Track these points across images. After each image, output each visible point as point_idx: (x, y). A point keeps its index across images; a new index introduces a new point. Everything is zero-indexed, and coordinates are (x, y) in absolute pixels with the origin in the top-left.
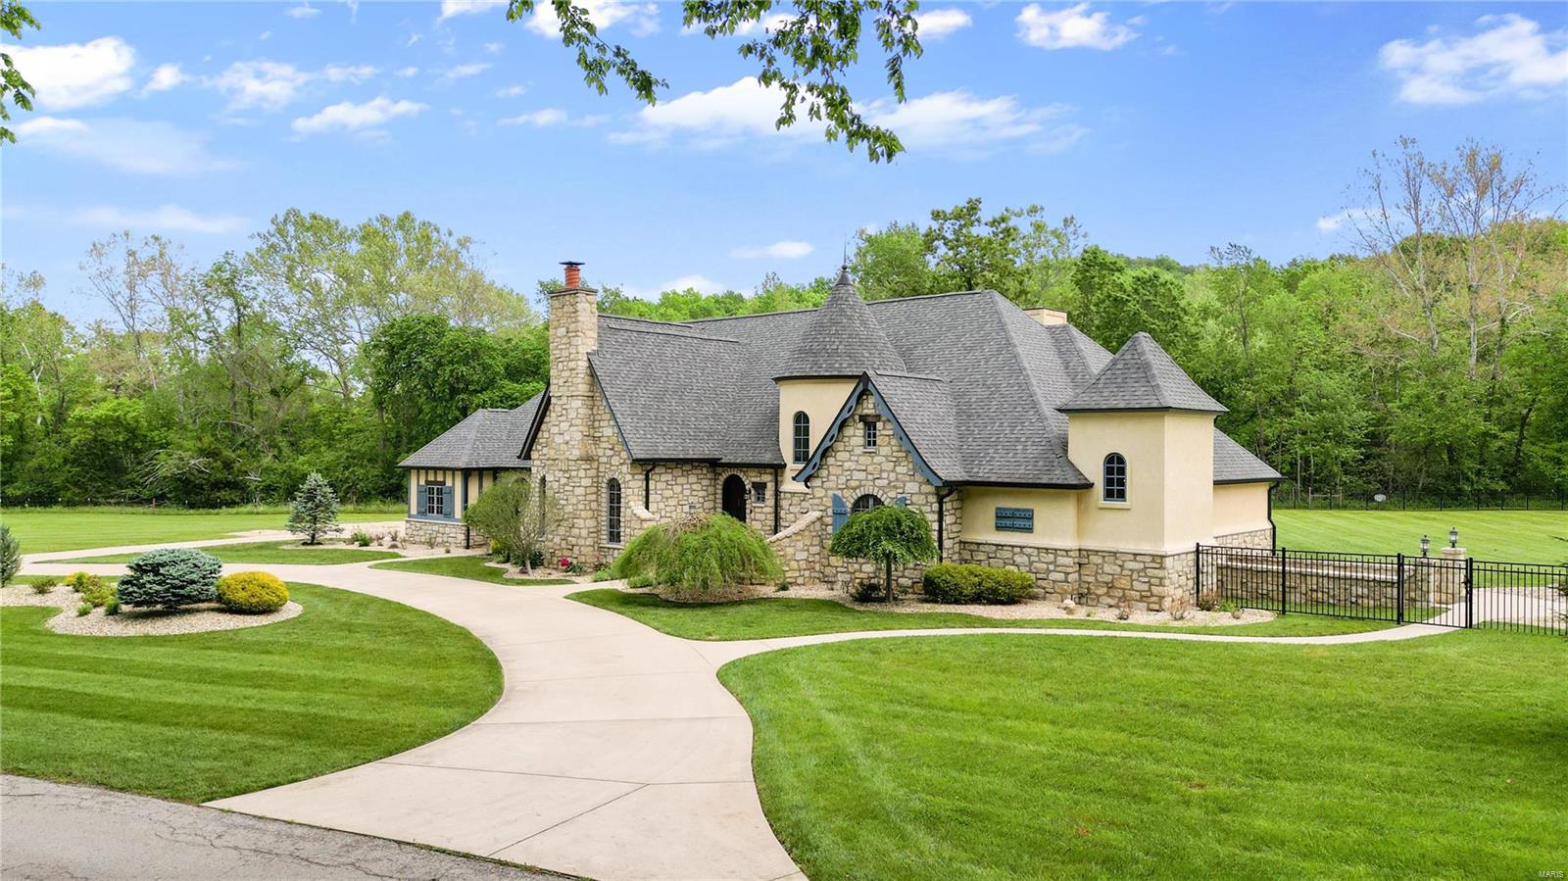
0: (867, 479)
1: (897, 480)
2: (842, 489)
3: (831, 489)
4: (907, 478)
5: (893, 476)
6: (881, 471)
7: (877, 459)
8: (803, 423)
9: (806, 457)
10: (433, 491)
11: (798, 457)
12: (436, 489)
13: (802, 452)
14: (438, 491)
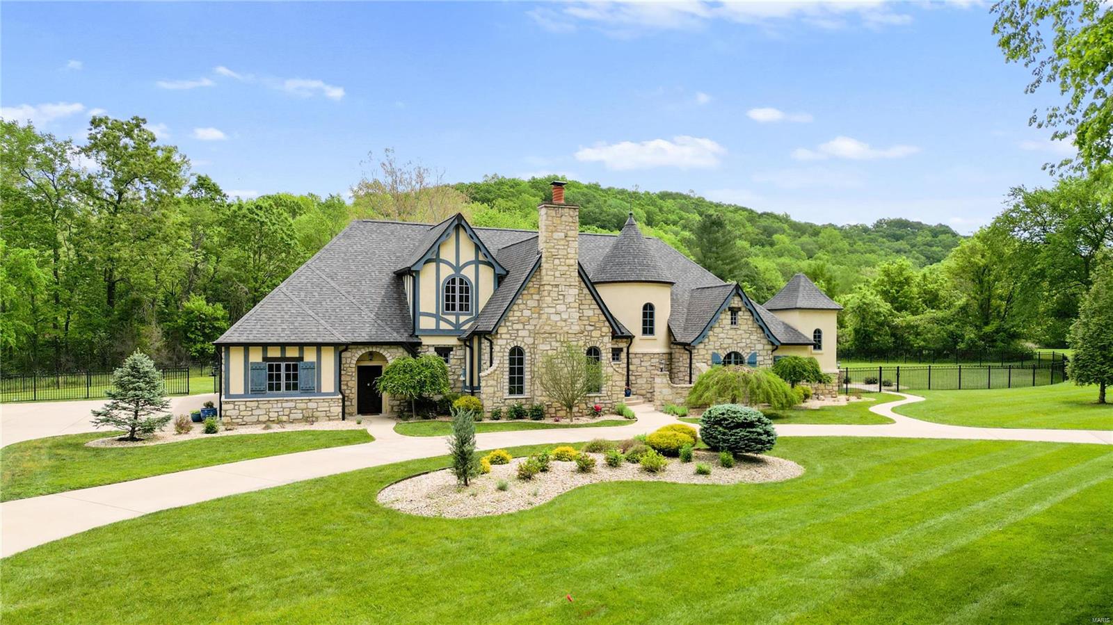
0: (733, 343)
1: (751, 343)
2: (718, 349)
3: (711, 349)
4: (756, 342)
5: (748, 341)
6: (742, 338)
7: (739, 332)
8: (648, 310)
9: (651, 332)
10: (278, 368)
11: (645, 332)
12: (283, 365)
13: (648, 328)
14: (288, 367)
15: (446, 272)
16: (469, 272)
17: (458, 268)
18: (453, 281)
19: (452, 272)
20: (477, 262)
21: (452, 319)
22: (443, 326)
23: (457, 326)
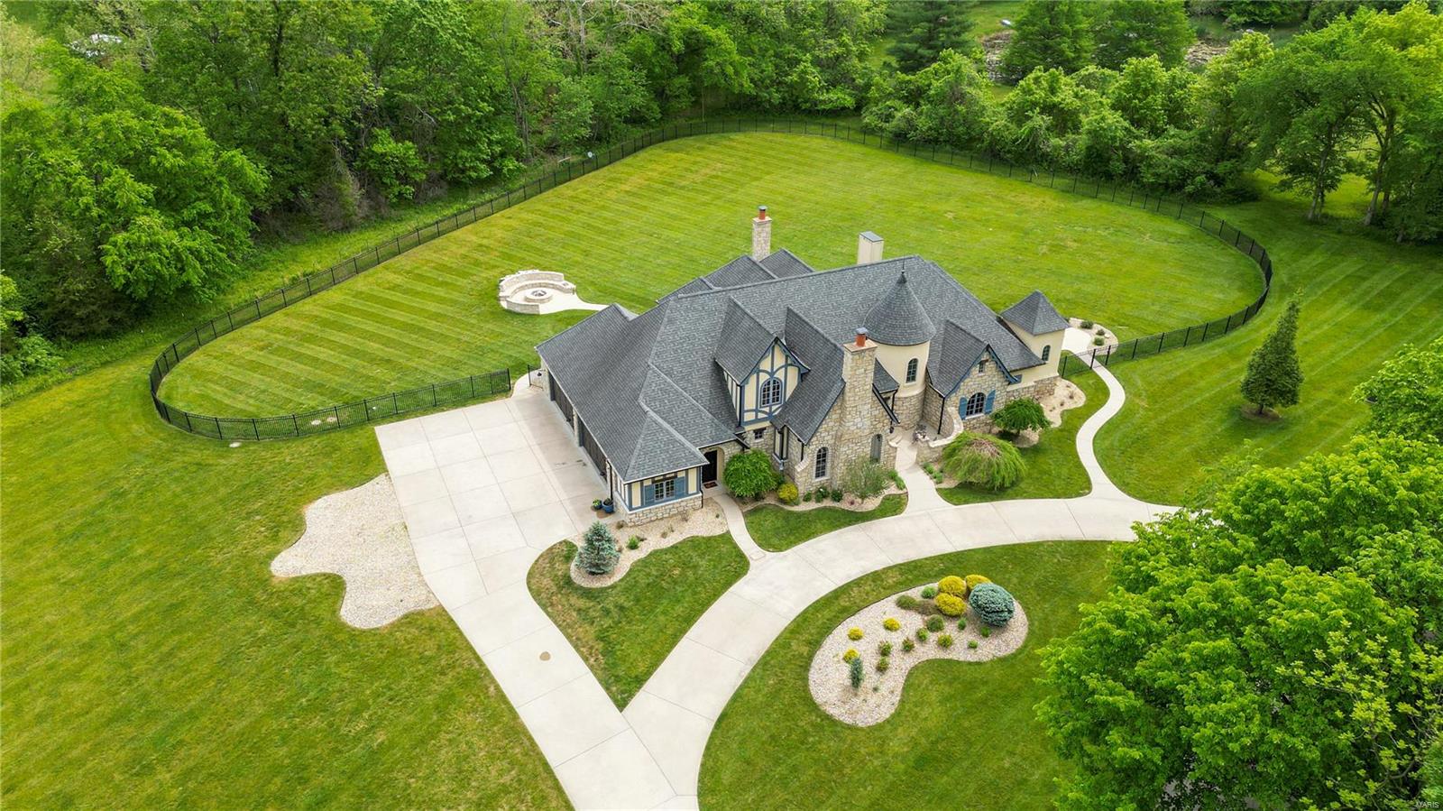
2: (965, 394)
3: (960, 396)
8: (913, 365)
9: (914, 379)
10: (662, 485)
11: (908, 380)
12: (664, 483)
13: (911, 376)
14: (667, 484)
15: (764, 377)
16: (780, 375)
17: (772, 374)
18: (769, 383)
19: (768, 377)
20: (786, 366)
21: (767, 410)
22: (761, 416)
23: (770, 414)
